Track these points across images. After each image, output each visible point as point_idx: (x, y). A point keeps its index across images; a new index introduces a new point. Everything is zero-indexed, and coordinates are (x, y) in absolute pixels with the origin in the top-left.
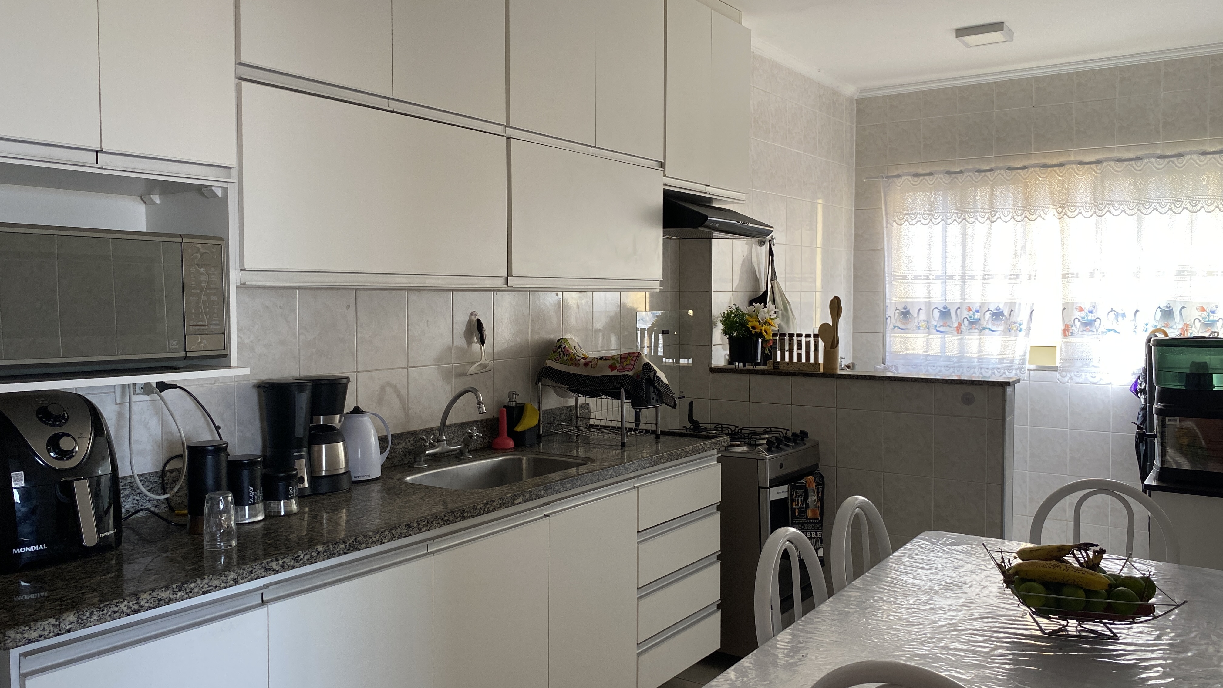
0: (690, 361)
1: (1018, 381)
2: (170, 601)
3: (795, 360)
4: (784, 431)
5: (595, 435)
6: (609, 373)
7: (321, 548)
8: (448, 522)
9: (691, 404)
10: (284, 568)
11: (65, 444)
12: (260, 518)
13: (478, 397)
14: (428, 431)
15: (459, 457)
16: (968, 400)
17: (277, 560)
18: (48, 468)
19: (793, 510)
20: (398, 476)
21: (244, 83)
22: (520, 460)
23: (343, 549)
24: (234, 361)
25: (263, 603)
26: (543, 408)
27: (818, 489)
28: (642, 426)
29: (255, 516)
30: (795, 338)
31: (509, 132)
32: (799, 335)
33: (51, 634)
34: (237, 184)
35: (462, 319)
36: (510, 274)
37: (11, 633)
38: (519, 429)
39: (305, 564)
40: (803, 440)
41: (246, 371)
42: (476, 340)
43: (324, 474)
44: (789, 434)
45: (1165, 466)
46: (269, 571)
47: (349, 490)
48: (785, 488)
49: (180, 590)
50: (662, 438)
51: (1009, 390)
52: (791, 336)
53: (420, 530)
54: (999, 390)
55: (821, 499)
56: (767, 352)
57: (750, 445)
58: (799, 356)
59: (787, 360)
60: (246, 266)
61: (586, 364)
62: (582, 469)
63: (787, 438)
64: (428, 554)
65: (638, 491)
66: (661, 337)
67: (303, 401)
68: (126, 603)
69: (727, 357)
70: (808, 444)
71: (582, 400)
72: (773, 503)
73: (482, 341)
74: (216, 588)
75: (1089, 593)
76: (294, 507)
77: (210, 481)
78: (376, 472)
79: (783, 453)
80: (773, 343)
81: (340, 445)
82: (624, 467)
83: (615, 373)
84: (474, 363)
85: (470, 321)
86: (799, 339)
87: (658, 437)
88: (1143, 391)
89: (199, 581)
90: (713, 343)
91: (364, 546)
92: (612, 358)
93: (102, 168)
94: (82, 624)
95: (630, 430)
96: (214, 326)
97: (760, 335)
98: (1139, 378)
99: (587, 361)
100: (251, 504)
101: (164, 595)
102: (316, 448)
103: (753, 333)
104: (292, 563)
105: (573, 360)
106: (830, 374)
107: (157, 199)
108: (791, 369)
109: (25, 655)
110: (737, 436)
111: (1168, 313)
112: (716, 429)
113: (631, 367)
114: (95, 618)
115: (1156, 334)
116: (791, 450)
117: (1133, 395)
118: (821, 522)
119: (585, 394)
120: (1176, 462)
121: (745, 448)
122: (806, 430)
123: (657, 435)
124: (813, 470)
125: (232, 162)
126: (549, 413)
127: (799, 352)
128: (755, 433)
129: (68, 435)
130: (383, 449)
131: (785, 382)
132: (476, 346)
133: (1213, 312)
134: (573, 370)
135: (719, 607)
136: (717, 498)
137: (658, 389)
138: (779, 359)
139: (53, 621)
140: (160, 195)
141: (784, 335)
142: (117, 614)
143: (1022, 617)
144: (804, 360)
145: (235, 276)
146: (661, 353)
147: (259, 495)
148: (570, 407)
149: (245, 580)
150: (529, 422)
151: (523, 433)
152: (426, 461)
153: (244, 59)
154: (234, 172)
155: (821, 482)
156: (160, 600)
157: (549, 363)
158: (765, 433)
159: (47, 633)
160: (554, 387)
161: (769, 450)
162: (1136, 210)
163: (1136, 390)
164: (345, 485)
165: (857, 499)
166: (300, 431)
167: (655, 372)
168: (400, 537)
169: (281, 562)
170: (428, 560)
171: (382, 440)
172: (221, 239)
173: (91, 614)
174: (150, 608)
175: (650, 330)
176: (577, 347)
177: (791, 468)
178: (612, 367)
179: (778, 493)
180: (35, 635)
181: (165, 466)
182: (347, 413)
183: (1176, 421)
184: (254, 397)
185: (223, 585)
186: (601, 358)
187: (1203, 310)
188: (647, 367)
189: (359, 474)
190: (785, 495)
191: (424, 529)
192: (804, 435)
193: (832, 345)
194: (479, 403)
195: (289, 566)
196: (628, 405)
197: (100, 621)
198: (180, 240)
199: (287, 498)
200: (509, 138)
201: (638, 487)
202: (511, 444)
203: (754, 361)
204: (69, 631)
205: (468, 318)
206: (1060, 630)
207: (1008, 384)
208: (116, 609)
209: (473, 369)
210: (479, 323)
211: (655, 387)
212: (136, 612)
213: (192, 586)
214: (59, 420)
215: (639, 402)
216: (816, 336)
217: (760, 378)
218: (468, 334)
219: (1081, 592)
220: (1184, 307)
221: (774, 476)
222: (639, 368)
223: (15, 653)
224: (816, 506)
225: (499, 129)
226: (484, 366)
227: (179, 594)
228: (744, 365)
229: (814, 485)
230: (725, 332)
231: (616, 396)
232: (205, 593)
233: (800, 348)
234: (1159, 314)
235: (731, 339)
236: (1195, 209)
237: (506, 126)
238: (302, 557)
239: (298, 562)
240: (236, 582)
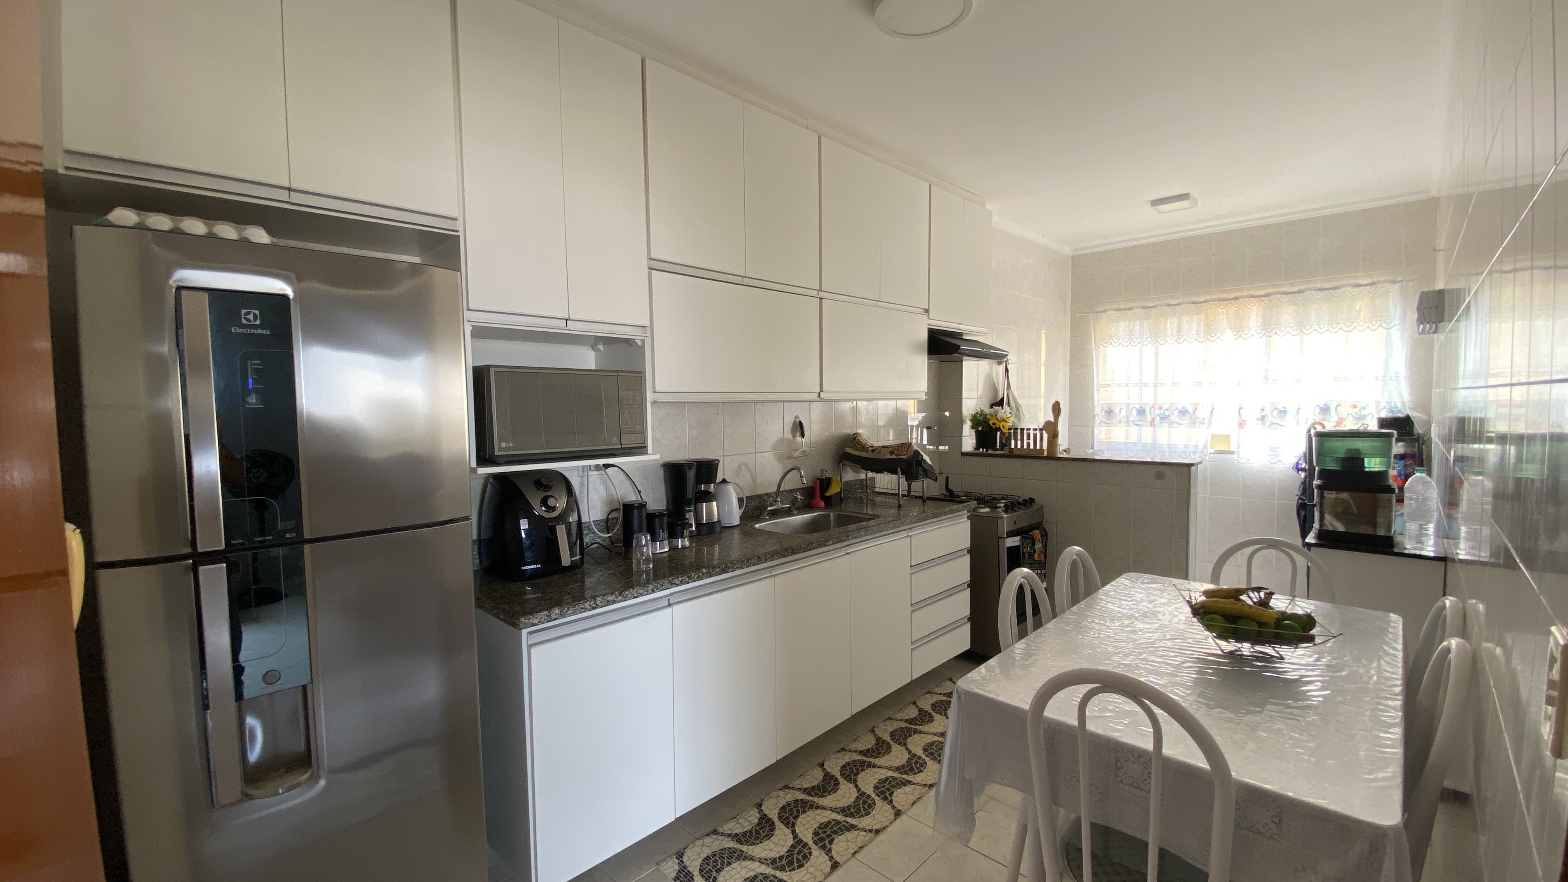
0: (947, 447)
1: (1201, 462)
2: (614, 602)
3: (1025, 447)
4: (1017, 498)
5: (879, 499)
6: (889, 457)
7: (704, 571)
8: (785, 556)
9: (947, 478)
10: (682, 583)
11: (551, 502)
12: (667, 549)
13: (801, 473)
14: (768, 495)
15: (788, 512)
16: (1160, 476)
17: (678, 578)
18: (540, 516)
19: (1024, 554)
20: (751, 524)
21: (653, 271)
22: (829, 515)
23: (718, 572)
24: (650, 450)
25: (670, 605)
26: (844, 480)
27: (1042, 539)
28: (912, 493)
29: (663, 548)
30: (1025, 431)
31: (821, 294)
32: (1029, 429)
33: (546, 621)
34: (650, 337)
35: (789, 421)
36: (821, 390)
37: (523, 620)
38: (828, 494)
39: (695, 581)
40: (1031, 504)
41: (658, 457)
42: (798, 434)
43: (704, 522)
44: (1021, 500)
45: (1324, 528)
46: (673, 584)
47: (720, 533)
48: (1018, 538)
49: (620, 596)
50: (927, 502)
51: (1193, 468)
52: (1022, 430)
53: (766, 561)
54: (1185, 469)
55: (1045, 547)
56: (1004, 441)
57: (991, 507)
58: (1028, 444)
59: (1019, 447)
60: (657, 390)
61: (873, 451)
62: (871, 523)
63: (1019, 503)
64: (771, 576)
65: (911, 538)
66: (925, 431)
67: (691, 475)
68: (588, 603)
69: (974, 445)
70: (1035, 508)
71: (870, 474)
72: (1009, 549)
73: (803, 435)
74: (642, 595)
75: (1260, 624)
76: (687, 544)
77: (636, 526)
78: (736, 521)
79: (1016, 513)
80: (1009, 435)
81: (714, 503)
82: (901, 522)
83: (894, 457)
84: (797, 450)
85: (795, 422)
86: (1029, 432)
87: (924, 501)
88: (1303, 470)
89: (631, 590)
90: (963, 435)
91: (731, 570)
92: (891, 446)
93: (570, 330)
94: (563, 615)
95: (904, 496)
96: (638, 428)
97: (999, 429)
98: (1300, 460)
99: (874, 448)
100: (661, 541)
101: (610, 598)
102: (699, 505)
103: (994, 427)
104: (687, 580)
105: (864, 448)
106: (1052, 457)
107: (601, 347)
108: (1022, 453)
109: (531, 633)
110: (982, 501)
111: (1325, 410)
112: (966, 496)
113: (905, 453)
114: (571, 611)
115: (1315, 426)
116: (1021, 512)
117: (1294, 472)
118: (1045, 563)
119: (872, 471)
120: (1332, 525)
121: (987, 510)
122: (1033, 497)
123: (923, 499)
124: (1038, 526)
125: (647, 323)
126: (847, 483)
127: (1029, 441)
128: (995, 499)
129: (552, 497)
130: (740, 506)
131: (1017, 464)
132: (799, 439)
133: (1364, 408)
134: (864, 454)
135: (969, 619)
136: (967, 544)
137: (924, 468)
138: (1013, 446)
139: (546, 613)
140: (603, 345)
141: (1017, 429)
142: (583, 610)
143: (1206, 640)
144: (1032, 447)
145: (650, 396)
146: (925, 442)
147: (666, 536)
148: (862, 479)
149: (659, 590)
150: (834, 489)
151: (830, 497)
152: (768, 515)
153: (653, 256)
154: (648, 330)
155: (1045, 535)
156: (608, 601)
157: (848, 450)
158: (1003, 499)
159: (543, 620)
160: (851, 467)
161: (1006, 511)
162: (1299, 331)
163: (1298, 469)
164: (718, 529)
165: (1075, 549)
166: (690, 494)
167: (922, 456)
168: (754, 565)
169: (680, 579)
170: (772, 579)
171: (740, 500)
172: (641, 373)
173: (568, 610)
174: (602, 606)
175: (917, 426)
176: (867, 439)
177: (1023, 524)
178: (892, 453)
179: (1013, 542)
180: (536, 621)
181: (608, 516)
182: (719, 483)
183: (1332, 494)
184: (661, 472)
185: (645, 593)
186: (884, 447)
187: (1355, 407)
188: (917, 452)
189: (726, 522)
190: (1017, 543)
191: (768, 560)
192: (1032, 500)
193: (1054, 436)
194: (802, 477)
195: (685, 581)
196: (903, 479)
197: (574, 613)
198: (616, 374)
199: (682, 537)
200: (821, 299)
201: (911, 536)
202: (823, 504)
203: (994, 447)
204: (556, 619)
205: (793, 421)
206: (1236, 651)
207: (1192, 465)
208: (582, 606)
209: (797, 454)
210: (801, 424)
211: (922, 467)
212: (594, 608)
213: (627, 593)
214: (547, 487)
215: (911, 477)
216: (1041, 430)
217: (999, 460)
218: (793, 431)
219: (1254, 624)
220: (1339, 405)
221: (1009, 530)
222: (910, 453)
223: (525, 632)
224: (1041, 551)
225: (814, 293)
226: (804, 452)
227: (620, 598)
228: (987, 451)
229: (1039, 537)
230: (972, 427)
231: (894, 472)
232: (635, 598)
233: (1029, 438)
234: (1318, 410)
235: (977, 432)
236: (1349, 329)
237: (819, 291)
238: (693, 576)
239: (691, 579)
240: (653, 591)
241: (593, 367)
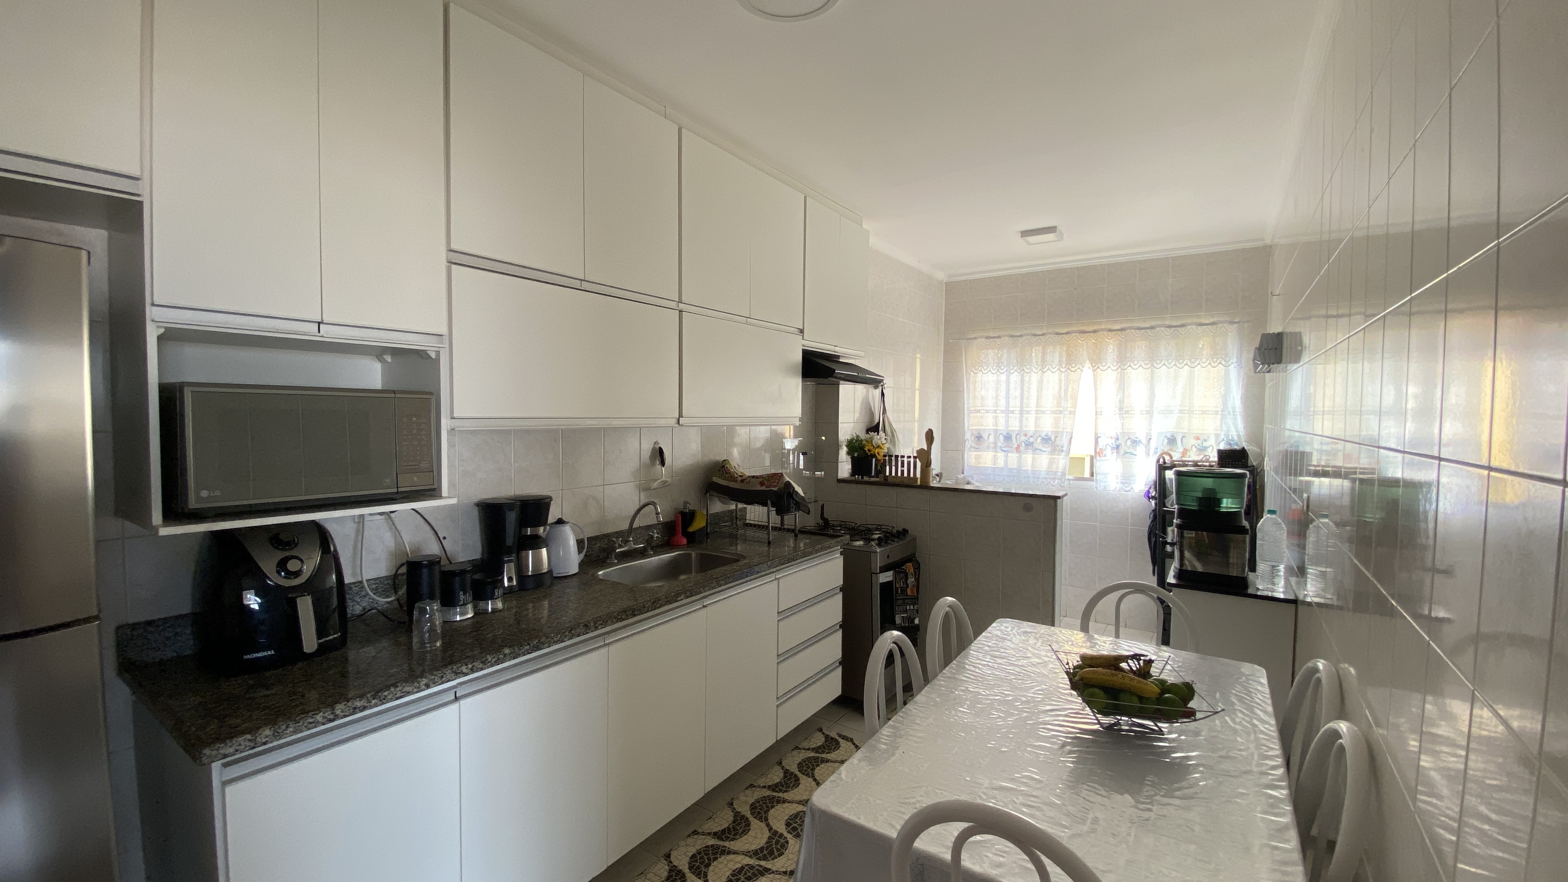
0: (823, 473)
1: (1066, 495)
2: (365, 708)
3: (899, 474)
4: (891, 528)
5: (750, 533)
6: (759, 488)
7: (507, 651)
8: (623, 620)
9: (823, 507)
10: (473, 671)
11: (293, 566)
12: (470, 616)
13: (656, 509)
14: (618, 534)
15: (642, 554)
16: (1027, 508)
17: (467, 665)
18: (278, 586)
19: (897, 589)
20: (591, 572)
21: (453, 266)
22: (690, 555)
23: (527, 650)
24: (445, 493)
25: (457, 699)
26: (710, 512)
27: (915, 572)
28: (786, 527)
29: (466, 613)
30: (899, 459)
31: (681, 306)
32: (903, 457)
33: (247, 748)
34: (448, 349)
35: (647, 447)
36: (681, 415)
37: (207, 751)
38: (691, 529)
39: (492, 666)
40: (904, 535)
41: (454, 501)
42: (658, 462)
43: (530, 574)
44: (895, 531)
45: (1183, 568)
46: (458, 674)
47: (552, 584)
48: (891, 573)
49: (374, 699)
50: (800, 536)
51: (1059, 501)
52: (897, 457)
53: (596, 628)
54: (1052, 501)
55: (917, 580)
56: (879, 468)
57: (865, 539)
58: (902, 472)
59: (893, 474)
60: (455, 415)
61: (742, 481)
62: (735, 566)
63: (893, 535)
64: (605, 645)
65: (779, 582)
66: (801, 457)
67: (512, 517)
68: (321, 714)
69: (850, 471)
70: (908, 539)
71: (740, 506)
72: (882, 585)
73: (663, 463)
74: (409, 693)
75: (1141, 699)
76: (500, 605)
77: (425, 589)
78: (574, 569)
79: (890, 546)
80: (884, 462)
81: (544, 551)
82: (767, 565)
83: (764, 488)
84: (656, 480)
85: (654, 449)
86: (903, 459)
87: (796, 536)
88: (1153, 498)
89: (392, 689)
90: (840, 460)
91: (546, 645)
92: (761, 477)
93: (322, 336)
94: (277, 736)
95: (774, 528)
96: (424, 465)
97: (874, 456)
98: (1150, 488)
99: (743, 478)
100: (462, 605)
101: (358, 704)
102: (524, 553)
103: (869, 454)
104: (481, 666)
105: (732, 477)
106: (925, 486)
107: (389, 359)
108: (897, 481)
109: (225, 765)
110: (856, 532)
111: (1172, 441)
112: (840, 526)
113: (776, 484)
114: (291, 729)
115: (1164, 455)
116: (895, 544)
117: (1146, 500)
118: (917, 598)
119: (740, 502)
120: (1193, 566)
121: (861, 543)
122: (906, 528)
123: (797, 533)
124: (911, 558)
125: (444, 330)
126: (716, 515)
127: (903, 469)
128: (869, 530)
129: (297, 558)
130: (580, 552)
131: (892, 491)
132: (659, 467)
133: (1205, 440)
134: (732, 485)
135: (840, 663)
136: (840, 582)
137: (796, 501)
138: (888, 474)
139: (249, 736)
140: (391, 355)
141: (892, 456)
142: (313, 725)
143: (1083, 710)
144: (906, 475)
145: (445, 423)
146: (801, 467)
147: (469, 598)
148: (732, 510)
149: (436, 684)
150: (699, 524)
151: (694, 533)
152: (616, 558)
153: (454, 246)
154: (446, 339)
155: (917, 567)
156: (355, 708)
157: (715, 479)
158: (877, 529)
159: (242, 747)
160: (719, 497)
161: (879, 545)
162: (1150, 365)
163: (1148, 496)
164: (548, 581)
165: (947, 600)
166: (510, 541)
167: (794, 488)
168: (579, 636)
169: (470, 666)
170: (603, 651)
171: (580, 543)
172: (431, 393)
173: (287, 727)
174: (345, 716)
175: (794, 450)
176: (737, 466)
177: (896, 557)
178: (762, 484)
179: (886, 577)
180: (231, 750)
181: (397, 571)
182: (552, 524)
183: (1192, 534)
184: (475, 512)
185: (415, 690)
186: (753, 477)
187: (1198, 438)
188: (788, 484)
189: (559, 572)
190: (890, 579)
191: (600, 627)
192: (905, 532)
193: (927, 464)
194: (657, 514)
195: (478, 668)
196: (773, 513)
197: (295, 732)
198: (393, 395)
199: (492, 598)
200: (681, 311)
201: (779, 579)
202: (685, 541)
203: (869, 474)
204: (265, 743)
205: (652, 446)
206: (1115, 724)
207: (1059, 497)
208: (311, 720)
209: (655, 485)
210: (661, 451)
211: (794, 499)
212: (331, 721)
213: (386, 693)
214: (290, 544)
215: (780, 512)
216: (915, 458)
217: (874, 488)
218: (652, 457)
219: (1135, 699)
220: (1184, 437)
221: (882, 564)
222: (781, 485)
223: (216, 766)
224: (913, 586)
225: (673, 305)
226: (665, 482)
227: (373, 702)
228: (862, 478)
229: (912, 570)
230: (848, 453)
231: (764, 504)
232: (397, 699)
233: (903, 466)
234: (1166, 441)
235: (853, 459)
236: (1193, 365)
237: (679, 302)
238: (490, 660)
239: (485, 664)
240: (428, 686)
241: (378, 385)
